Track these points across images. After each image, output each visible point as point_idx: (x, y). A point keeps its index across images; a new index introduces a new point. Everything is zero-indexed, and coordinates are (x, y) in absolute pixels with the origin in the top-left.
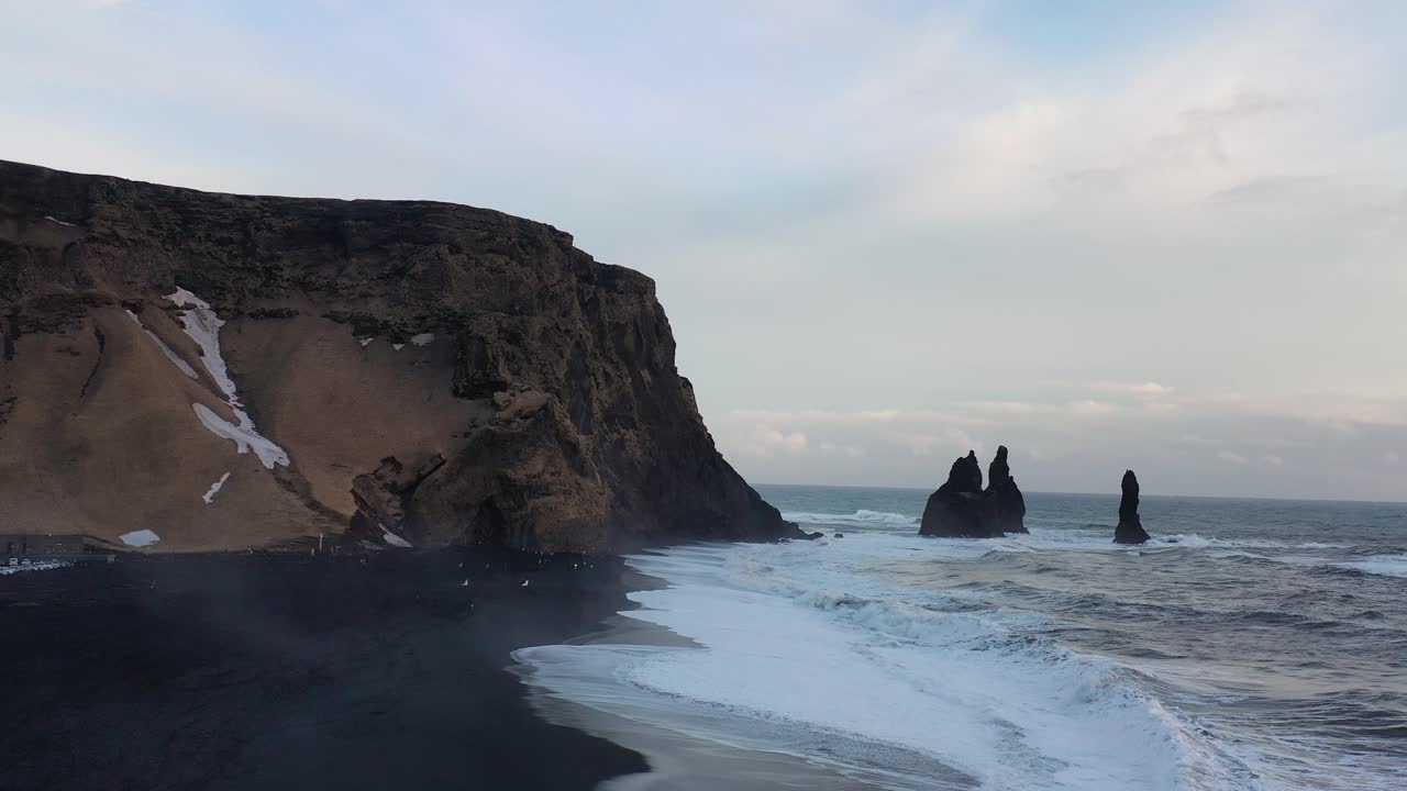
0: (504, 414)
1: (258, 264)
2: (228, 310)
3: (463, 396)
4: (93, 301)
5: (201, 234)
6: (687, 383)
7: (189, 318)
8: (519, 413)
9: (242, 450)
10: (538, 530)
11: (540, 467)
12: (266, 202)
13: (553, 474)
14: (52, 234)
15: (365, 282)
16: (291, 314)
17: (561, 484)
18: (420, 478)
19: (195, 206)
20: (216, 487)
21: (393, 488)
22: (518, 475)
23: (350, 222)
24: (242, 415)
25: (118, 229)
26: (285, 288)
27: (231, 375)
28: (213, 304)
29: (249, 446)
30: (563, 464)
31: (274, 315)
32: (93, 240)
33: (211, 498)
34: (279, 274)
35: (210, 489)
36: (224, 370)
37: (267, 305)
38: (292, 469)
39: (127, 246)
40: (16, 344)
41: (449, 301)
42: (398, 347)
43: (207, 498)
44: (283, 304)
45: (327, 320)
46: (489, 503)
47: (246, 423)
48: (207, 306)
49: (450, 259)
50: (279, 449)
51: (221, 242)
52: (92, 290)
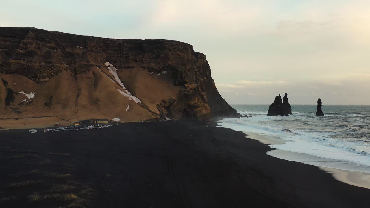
0: (188, 89)
1: (124, 55)
2: (118, 67)
3: (177, 85)
4: (91, 66)
5: (110, 49)
6: (213, 80)
7: (110, 69)
8: (191, 89)
9: (130, 99)
10: (197, 116)
11: (197, 101)
12: (124, 41)
13: (199, 103)
14: (79, 50)
15: (149, 59)
16: (133, 67)
17: (201, 105)
18: (170, 105)
19: (108, 42)
20: (128, 108)
21: (164, 107)
22: (192, 103)
23: (145, 45)
24: (127, 91)
25: (93, 48)
26: (131, 61)
27: (122, 82)
28: (114, 65)
29: (131, 98)
30: (201, 100)
31: (129, 67)
32: (88, 51)
33: (128, 110)
34: (129, 58)
35: (127, 108)
36: (120, 81)
37: (127, 65)
38: (142, 103)
39: (95, 52)
40: (77, 76)
41: (170, 63)
42: (159, 74)
43: (127, 110)
44: (131, 65)
45: (141, 68)
46: (185, 110)
47: (129, 93)
48: (113, 66)
49: (169, 53)
50: (138, 99)
51: (115, 51)
52: (90, 63)
